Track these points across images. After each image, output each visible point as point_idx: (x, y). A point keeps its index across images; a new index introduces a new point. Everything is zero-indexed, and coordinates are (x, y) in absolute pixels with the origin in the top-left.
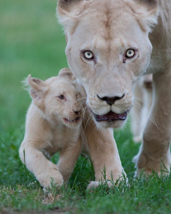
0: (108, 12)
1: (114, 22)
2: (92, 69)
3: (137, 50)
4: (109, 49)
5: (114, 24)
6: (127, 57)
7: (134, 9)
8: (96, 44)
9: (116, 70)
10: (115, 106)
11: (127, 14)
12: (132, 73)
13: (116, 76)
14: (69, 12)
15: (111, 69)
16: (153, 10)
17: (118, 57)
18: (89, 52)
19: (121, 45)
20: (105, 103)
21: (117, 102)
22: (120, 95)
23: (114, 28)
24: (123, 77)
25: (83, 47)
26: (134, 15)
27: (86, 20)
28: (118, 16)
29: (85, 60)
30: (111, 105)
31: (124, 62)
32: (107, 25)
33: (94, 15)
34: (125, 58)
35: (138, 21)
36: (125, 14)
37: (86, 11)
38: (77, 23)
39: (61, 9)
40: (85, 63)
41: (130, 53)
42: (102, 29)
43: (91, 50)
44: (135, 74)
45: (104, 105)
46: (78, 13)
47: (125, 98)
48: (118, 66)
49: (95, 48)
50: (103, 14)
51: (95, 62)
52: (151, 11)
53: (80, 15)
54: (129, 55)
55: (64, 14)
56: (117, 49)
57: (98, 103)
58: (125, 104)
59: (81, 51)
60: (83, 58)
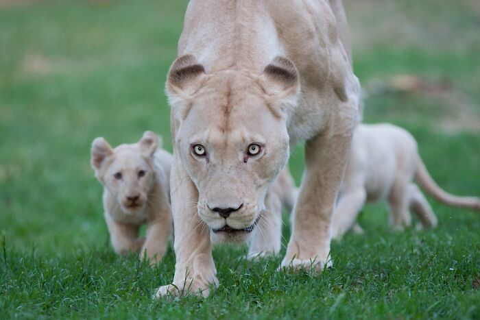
0: (229, 94)
1: (235, 107)
2: (204, 169)
3: (264, 146)
4: (226, 144)
5: (235, 111)
6: (249, 154)
7: (265, 88)
8: (209, 137)
9: (233, 172)
10: (232, 219)
11: (253, 96)
12: (256, 176)
13: (232, 181)
14: (182, 88)
15: (226, 170)
16: (291, 88)
17: (238, 155)
18: (201, 146)
19: (241, 138)
20: (217, 215)
21: (233, 215)
22: (236, 206)
23: (234, 115)
24: (242, 182)
25: (193, 140)
26: (263, 98)
27: (201, 103)
28: (241, 100)
29: (195, 157)
30: (225, 218)
31: (245, 162)
32: (227, 111)
33: (212, 96)
34: (246, 156)
35: (269, 105)
36: (251, 96)
37: (202, 91)
38: (190, 106)
39: (172, 85)
40: (195, 160)
41: (254, 149)
42: (219, 117)
43: (203, 144)
44: (260, 176)
45: (216, 218)
46: (193, 92)
47: (243, 209)
48: (237, 167)
49: (207, 142)
50: (222, 96)
51: (208, 160)
52: (289, 90)
53: (195, 95)
54: (252, 152)
55: (175, 92)
56: (236, 145)
57: (209, 215)
58: (245, 217)
59: (191, 145)
60: (192, 154)
